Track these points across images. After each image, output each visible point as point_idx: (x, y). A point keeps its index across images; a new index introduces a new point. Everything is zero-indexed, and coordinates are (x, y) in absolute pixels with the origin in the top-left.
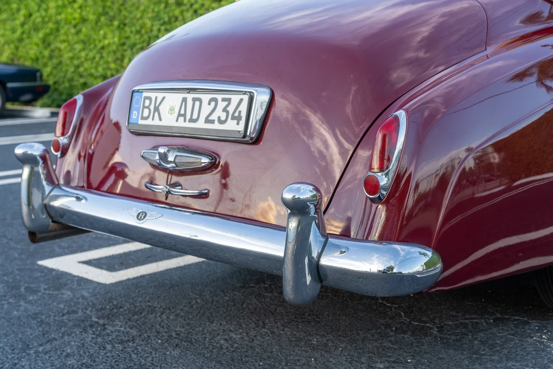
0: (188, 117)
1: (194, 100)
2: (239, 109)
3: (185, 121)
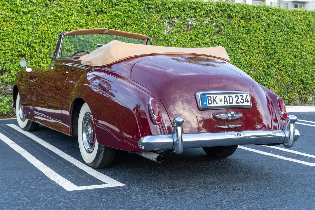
0: (229, 102)
1: (229, 96)
2: (247, 98)
3: (228, 103)
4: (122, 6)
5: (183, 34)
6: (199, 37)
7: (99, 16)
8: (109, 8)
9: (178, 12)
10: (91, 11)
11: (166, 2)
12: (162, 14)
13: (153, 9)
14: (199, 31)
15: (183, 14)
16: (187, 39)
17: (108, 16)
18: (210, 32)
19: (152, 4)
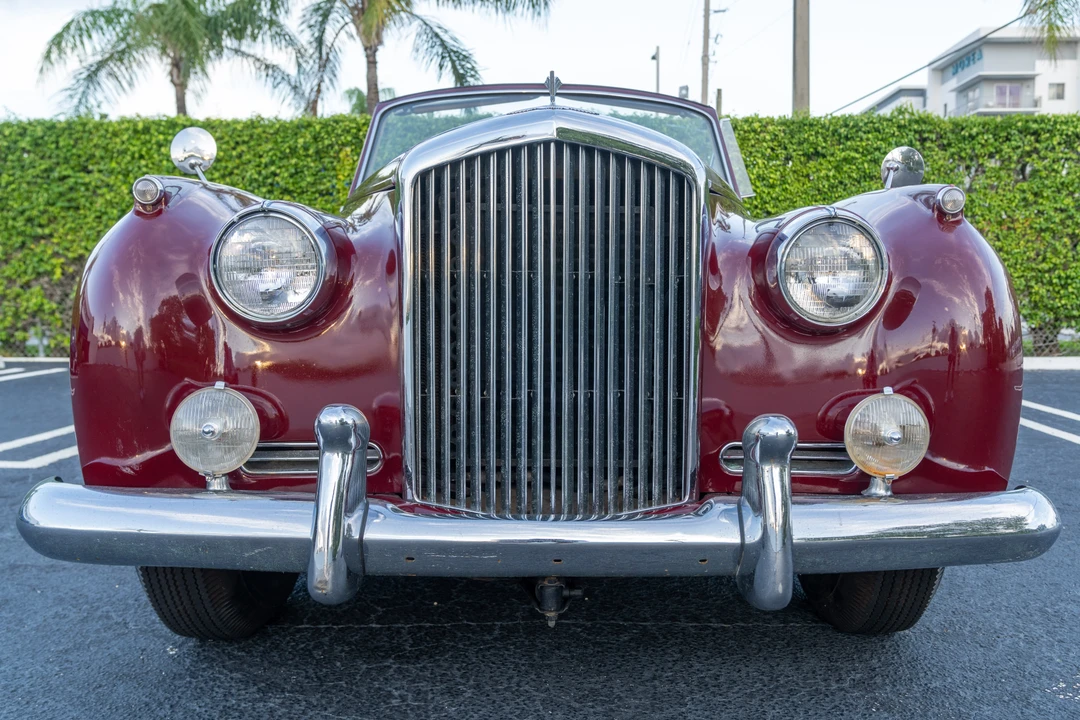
4: (861, 140)
5: (1004, 190)
6: (1045, 194)
7: (812, 164)
8: (833, 145)
9: (992, 145)
10: (794, 154)
11: (964, 125)
12: (953, 150)
13: (932, 141)
14: (1046, 182)
15: (1005, 147)
16: (1013, 201)
17: (830, 162)
18: (1073, 184)
19: (930, 132)
